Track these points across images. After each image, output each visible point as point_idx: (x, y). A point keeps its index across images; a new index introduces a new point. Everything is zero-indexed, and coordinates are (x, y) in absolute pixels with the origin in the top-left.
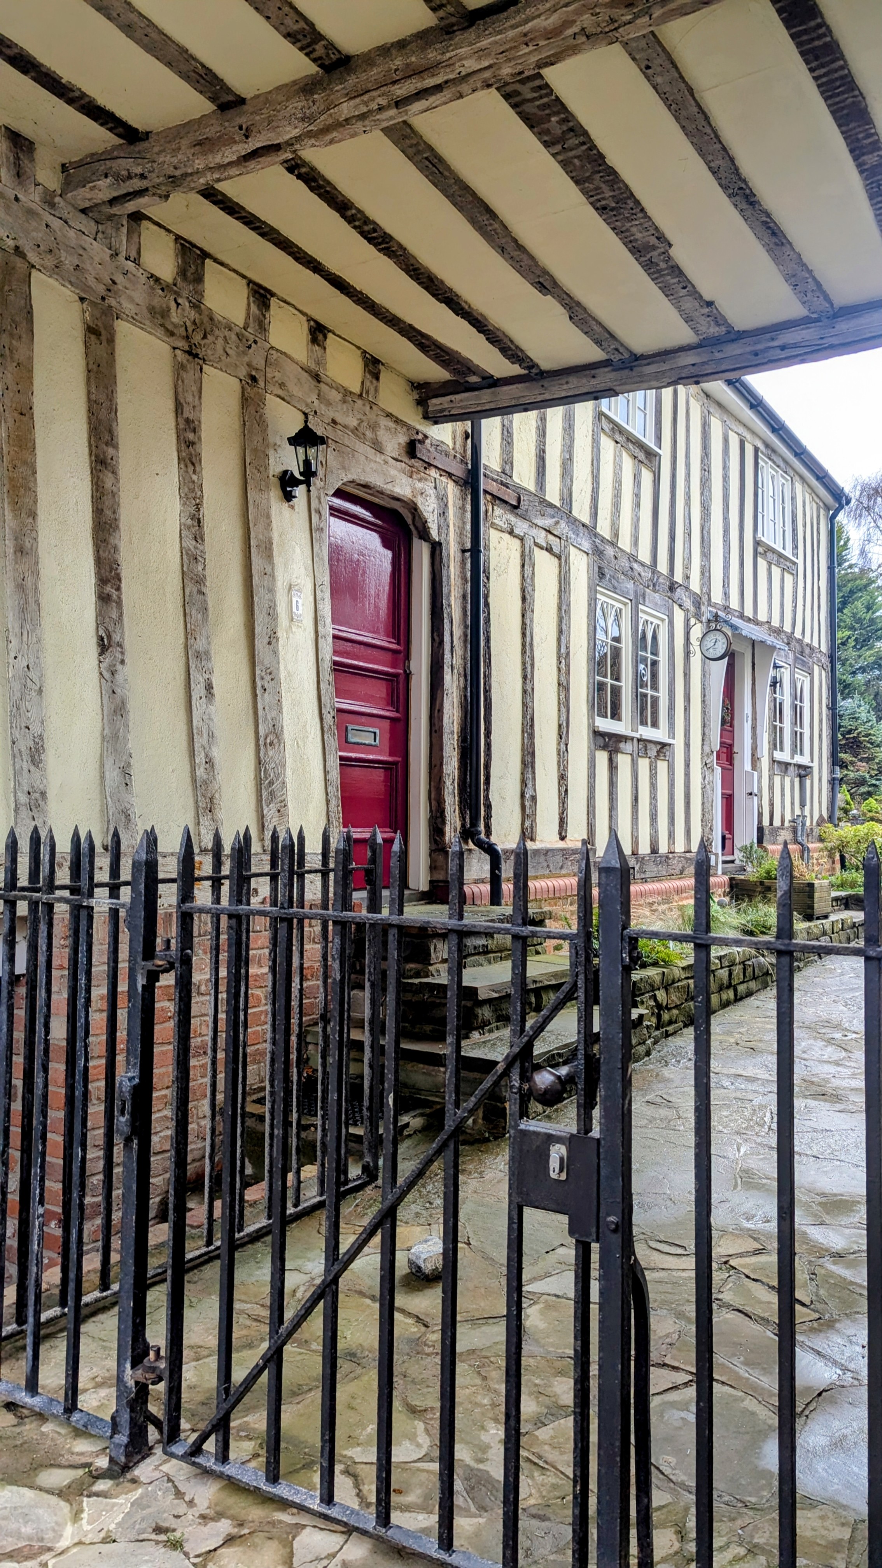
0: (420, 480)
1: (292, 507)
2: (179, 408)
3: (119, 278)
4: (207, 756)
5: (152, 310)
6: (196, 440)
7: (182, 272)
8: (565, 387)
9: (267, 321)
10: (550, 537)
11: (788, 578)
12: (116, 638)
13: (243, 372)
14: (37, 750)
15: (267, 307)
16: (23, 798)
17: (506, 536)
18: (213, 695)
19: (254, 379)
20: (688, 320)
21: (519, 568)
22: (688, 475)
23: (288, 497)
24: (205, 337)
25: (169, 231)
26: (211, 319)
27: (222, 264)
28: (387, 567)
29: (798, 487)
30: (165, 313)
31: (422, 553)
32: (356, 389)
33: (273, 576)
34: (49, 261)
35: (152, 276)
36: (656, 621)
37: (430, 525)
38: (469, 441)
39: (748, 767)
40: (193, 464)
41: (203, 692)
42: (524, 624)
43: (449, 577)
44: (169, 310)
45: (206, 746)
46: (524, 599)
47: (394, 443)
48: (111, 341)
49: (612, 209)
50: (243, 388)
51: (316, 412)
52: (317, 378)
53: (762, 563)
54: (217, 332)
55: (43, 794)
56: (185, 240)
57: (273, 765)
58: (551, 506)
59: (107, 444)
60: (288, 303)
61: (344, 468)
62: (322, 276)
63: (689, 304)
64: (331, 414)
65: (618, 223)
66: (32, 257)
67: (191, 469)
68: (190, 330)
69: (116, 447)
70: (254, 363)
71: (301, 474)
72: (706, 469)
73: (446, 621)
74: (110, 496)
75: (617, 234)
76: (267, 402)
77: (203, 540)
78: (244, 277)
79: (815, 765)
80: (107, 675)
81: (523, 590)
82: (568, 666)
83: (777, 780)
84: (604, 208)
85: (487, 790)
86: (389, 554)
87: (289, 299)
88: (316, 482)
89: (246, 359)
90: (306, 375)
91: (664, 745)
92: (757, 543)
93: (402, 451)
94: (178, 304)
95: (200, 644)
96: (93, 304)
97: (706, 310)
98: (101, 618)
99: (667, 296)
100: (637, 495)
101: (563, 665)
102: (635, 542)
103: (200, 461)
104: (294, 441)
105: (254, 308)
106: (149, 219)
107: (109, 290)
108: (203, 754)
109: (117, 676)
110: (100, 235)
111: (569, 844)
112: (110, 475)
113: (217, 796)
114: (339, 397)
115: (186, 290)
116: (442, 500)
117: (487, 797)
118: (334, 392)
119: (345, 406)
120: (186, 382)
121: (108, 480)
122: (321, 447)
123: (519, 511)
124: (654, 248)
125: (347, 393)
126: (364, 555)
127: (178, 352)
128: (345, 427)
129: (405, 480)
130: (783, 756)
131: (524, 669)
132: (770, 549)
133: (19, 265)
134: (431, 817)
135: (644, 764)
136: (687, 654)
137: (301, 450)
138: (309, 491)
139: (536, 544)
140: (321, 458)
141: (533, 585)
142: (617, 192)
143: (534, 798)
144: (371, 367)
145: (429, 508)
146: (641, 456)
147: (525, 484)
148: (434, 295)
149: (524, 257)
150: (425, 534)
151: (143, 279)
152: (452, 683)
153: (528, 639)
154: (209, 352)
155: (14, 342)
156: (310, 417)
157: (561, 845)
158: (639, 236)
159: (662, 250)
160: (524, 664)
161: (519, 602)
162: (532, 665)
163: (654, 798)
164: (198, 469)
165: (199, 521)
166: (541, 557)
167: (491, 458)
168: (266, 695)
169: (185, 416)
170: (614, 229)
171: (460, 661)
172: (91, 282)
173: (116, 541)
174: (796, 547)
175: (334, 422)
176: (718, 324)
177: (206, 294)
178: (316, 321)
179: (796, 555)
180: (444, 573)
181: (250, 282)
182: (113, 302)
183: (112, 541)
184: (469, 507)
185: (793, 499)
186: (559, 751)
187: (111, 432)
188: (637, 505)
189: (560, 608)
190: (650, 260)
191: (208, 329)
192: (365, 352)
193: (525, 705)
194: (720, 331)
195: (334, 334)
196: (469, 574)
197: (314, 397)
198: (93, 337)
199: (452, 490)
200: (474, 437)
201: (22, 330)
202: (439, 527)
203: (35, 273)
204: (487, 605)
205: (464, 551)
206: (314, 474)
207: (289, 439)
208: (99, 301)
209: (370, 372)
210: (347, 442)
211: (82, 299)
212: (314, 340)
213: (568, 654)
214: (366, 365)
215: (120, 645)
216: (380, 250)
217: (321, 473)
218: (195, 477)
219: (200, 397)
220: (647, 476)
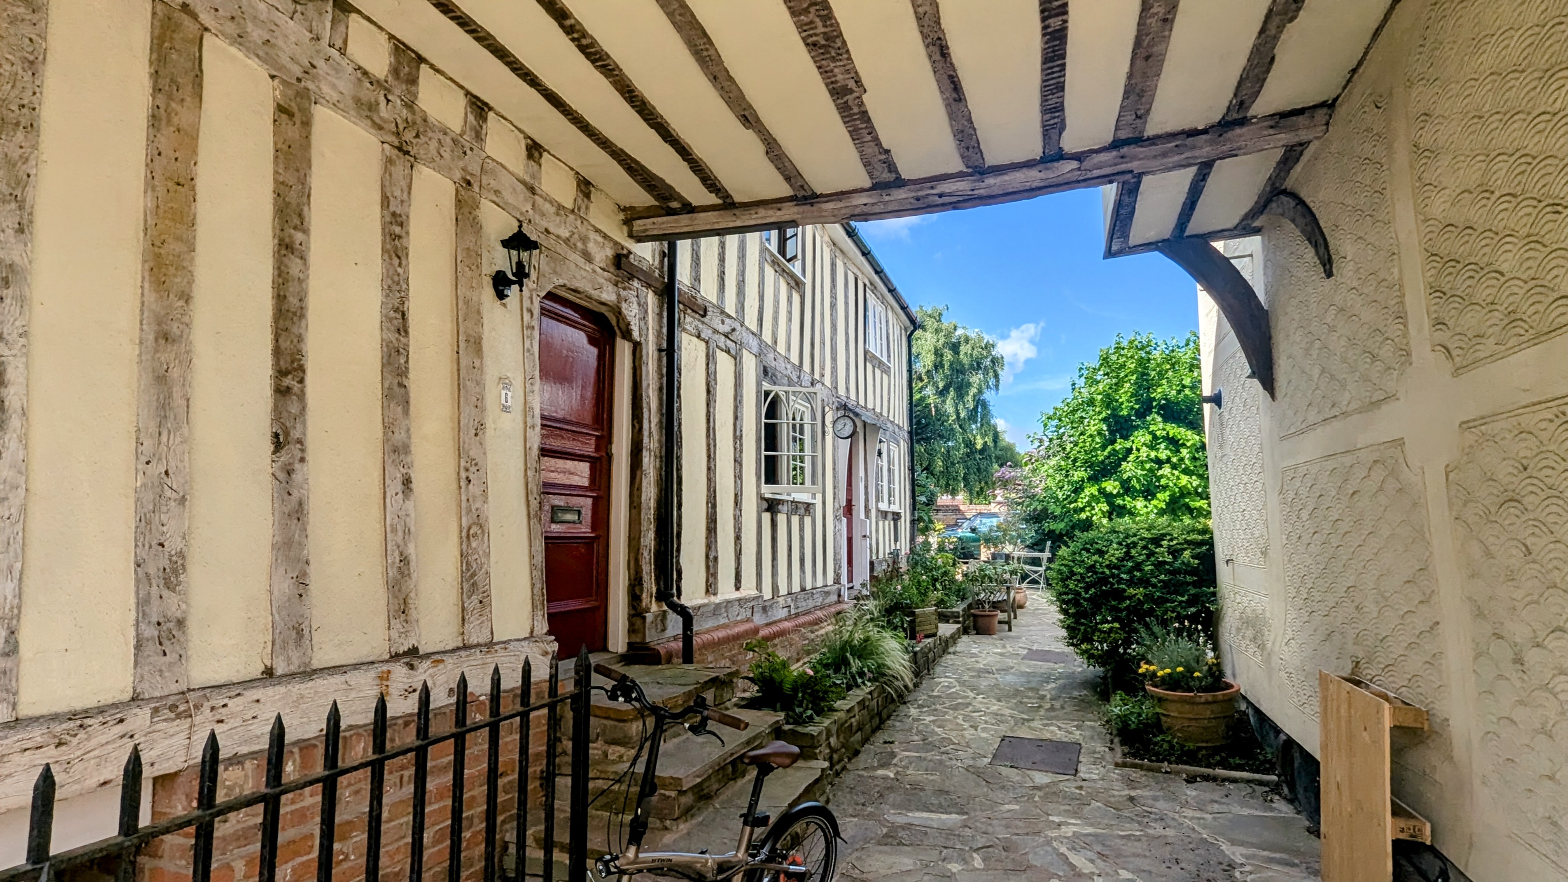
0: (624, 289)
1: (504, 305)
2: (385, 201)
3: (320, 63)
4: (401, 554)
5: (358, 101)
6: (404, 234)
7: (395, 71)
8: (754, 216)
9: (484, 132)
10: (729, 342)
11: (885, 377)
12: (295, 434)
13: (458, 175)
14: (175, 571)
15: (485, 120)
16: (150, 632)
17: (695, 339)
18: (411, 490)
19: (469, 183)
20: (867, 164)
21: (704, 366)
22: (822, 300)
23: (501, 296)
24: (417, 136)
25: (380, 28)
26: (425, 121)
27: (438, 71)
28: (593, 362)
29: (890, 313)
30: (372, 107)
31: (623, 351)
32: (569, 205)
33: (481, 369)
34: (231, 28)
35: (360, 68)
36: (802, 409)
37: (633, 327)
38: (666, 260)
39: (862, 516)
40: (399, 258)
41: (399, 488)
42: (708, 412)
43: (648, 372)
44: (378, 104)
45: (402, 544)
46: (708, 392)
47: (603, 254)
48: (307, 124)
49: (823, 46)
50: (457, 190)
51: (530, 221)
52: (532, 190)
53: (869, 367)
54: (430, 134)
55: (181, 623)
56: (398, 40)
57: (476, 556)
58: (729, 316)
59: (295, 228)
60: (505, 119)
61: (555, 272)
62: (538, 91)
63: (871, 149)
64: (545, 224)
65: (823, 62)
66: (206, 18)
67: (396, 261)
68: (401, 127)
69: (306, 232)
70: (470, 168)
71: (514, 274)
72: (834, 296)
73: (645, 410)
74: (296, 283)
75: (821, 73)
76: (481, 206)
77: (406, 332)
78: (462, 87)
79: (902, 511)
80: (282, 476)
81: (708, 385)
82: (741, 445)
83: (881, 523)
84: (815, 44)
85: (678, 556)
86: (594, 351)
87: (505, 115)
88: (528, 283)
89: (461, 164)
90: (522, 187)
91: (809, 505)
92: (866, 352)
93: (609, 262)
94: (388, 101)
95: (399, 437)
96: (284, 82)
97: (883, 157)
98: (278, 413)
99: (854, 140)
100: (790, 313)
101: (738, 445)
102: (789, 349)
103: (407, 255)
104: (506, 244)
105: (471, 118)
106: (359, 12)
107: (307, 73)
108: (397, 554)
109: (294, 476)
110: (298, 16)
111: (743, 593)
112: (298, 261)
113: (412, 595)
114: (553, 210)
115: (399, 89)
116: (642, 306)
117: (678, 562)
118: (548, 205)
119: (558, 218)
120: (394, 176)
121: (294, 266)
122: (536, 252)
123: (705, 320)
124: (851, 91)
125: (560, 207)
126: (572, 352)
127: (386, 145)
128: (558, 237)
129: (611, 288)
130: (883, 506)
131: (709, 450)
132: (874, 357)
133: (186, 23)
134: (630, 585)
135: (795, 519)
136: (824, 433)
137: (514, 253)
138: (521, 291)
139: (718, 347)
140: (534, 262)
141: (715, 380)
142: (829, 29)
143: (716, 559)
144: (583, 187)
145: (631, 312)
146: (793, 283)
147: (709, 298)
148: (645, 120)
149: (733, 87)
150: (627, 334)
151: (350, 69)
152: (650, 464)
153: (712, 424)
154: (422, 152)
155: (174, 105)
156: (525, 225)
157: (737, 595)
158: (840, 77)
159: (857, 94)
160: (708, 445)
161: (705, 394)
162: (715, 446)
163: (802, 547)
164: (404, 263)
165: (403, 314)
166: (721, 356)
167: (683, 276)
168: (471, 486)
169: (392, 209)
170: (819, 68)
171: (656, 445)
172: (284, 60)
173: (302, 331)
174: (889, 356)
175: (547, 231)
176: (890, 171)
177: (420, 95)
178: (532, 140)
179: (889, 361)
180: (644, 368)
181: (468, 93)
182: (311, 85)
183: (295, 330)
184: (665, 314)
185: (887, 322)
186: (735, 516)
187: (300, 215)
188: (790, 320)
189: (735, 399)
190: (846, 102)
191: (421, 130)
192: (577, 173)
193: (709, 480)
194: (891, 177)
195: (549, 153)
196: (664, 370)
197: (529, 207)
198: (284, 117)
199: (651, 299)
200: (670, 256)
201: (187, 91)
202: (640, 330)
203: (208, 38)
204: (679, 396)
205: (660, 350)
206: (527, 276)
207: (502, 241)
208: (294, 81)
209: (581, 191)
210: (559, 251)
211: (273, 77)
212: (530, 156)
213: (741, 436)
214: (578, 185)
215: (300, 442)
216: (596, 67)
217: (533, 275)
218: (400, 270)
219: (409, 193)
220: (796, 298)
